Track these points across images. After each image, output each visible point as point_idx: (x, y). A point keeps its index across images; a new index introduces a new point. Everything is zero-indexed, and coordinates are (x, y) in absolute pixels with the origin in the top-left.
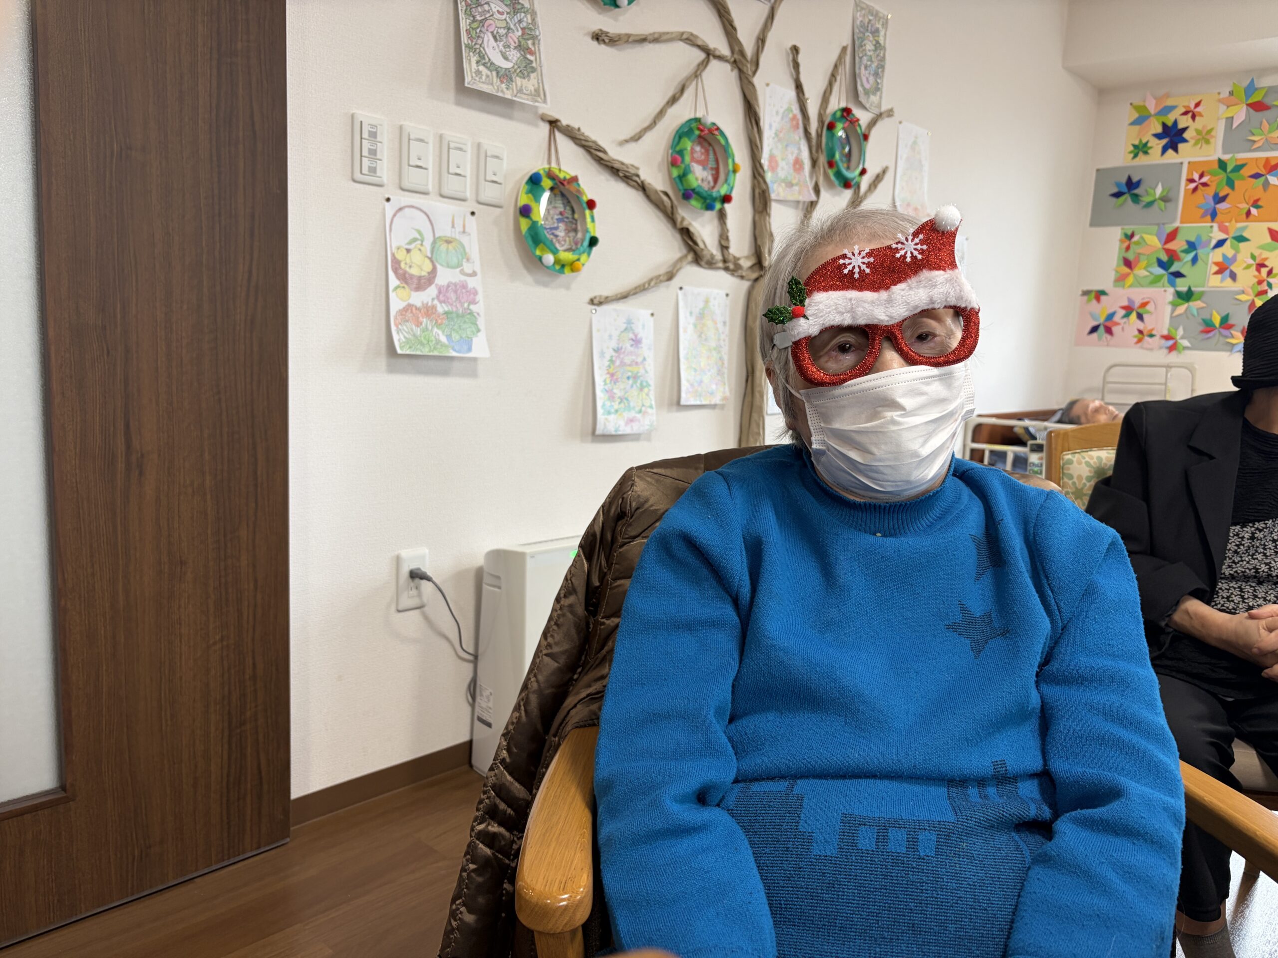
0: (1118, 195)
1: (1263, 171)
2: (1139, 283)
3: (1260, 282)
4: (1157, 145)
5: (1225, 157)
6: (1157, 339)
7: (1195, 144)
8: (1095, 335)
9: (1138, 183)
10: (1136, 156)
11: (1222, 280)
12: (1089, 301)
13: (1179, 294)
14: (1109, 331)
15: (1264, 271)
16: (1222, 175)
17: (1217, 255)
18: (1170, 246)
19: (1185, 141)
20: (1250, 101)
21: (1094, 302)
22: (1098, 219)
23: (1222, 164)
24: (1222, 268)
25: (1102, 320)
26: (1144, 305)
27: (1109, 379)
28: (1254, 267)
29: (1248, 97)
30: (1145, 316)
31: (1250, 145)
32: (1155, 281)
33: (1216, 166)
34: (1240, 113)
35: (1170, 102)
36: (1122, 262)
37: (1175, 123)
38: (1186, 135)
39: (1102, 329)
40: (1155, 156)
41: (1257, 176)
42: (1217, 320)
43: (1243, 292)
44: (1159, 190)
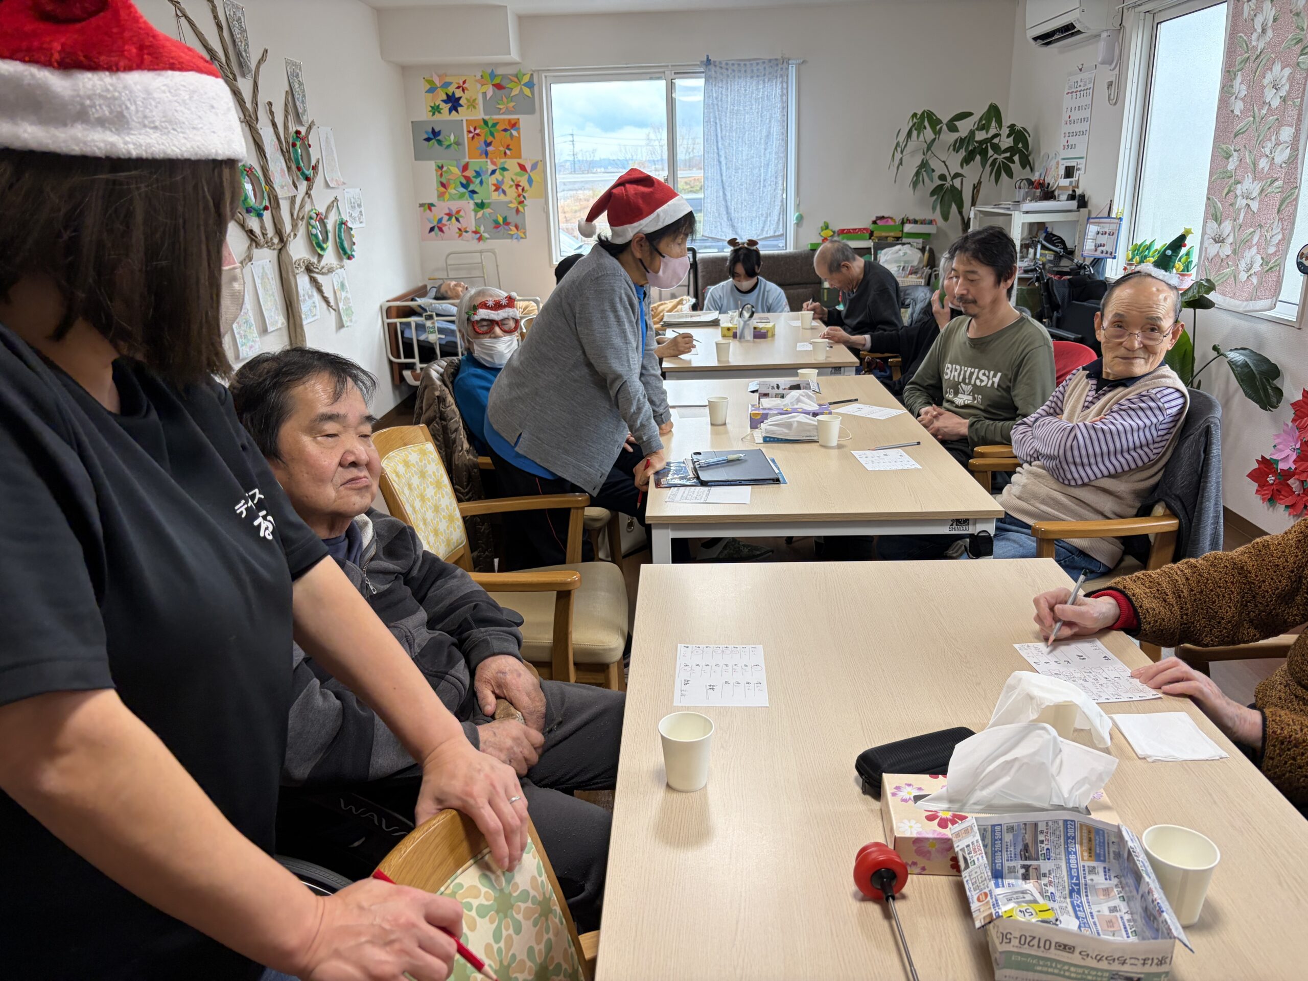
0: (428, 140)
1: (508, 128)
2: (452, 198)
3: (519, 196)
4: (445, 107)
5: (486, 117)
6: (470, 233)
7: (468, 108)
8: (433, 233)
9: (439, 132)
10: (434, 114)
11: (499, 195)
12: (425, 210)
13: (476, 204)
14: (441, 230)
15: (520, 189)
16: (487, 129)
17: (493, 180)
18: (466, 174)
19: (461, 106)
20: (494, 82)
21: (428, 211)
22: (419, 156)
23: (485, 122)
24: (498, 188)
25: (435, 223)
26: (458, 212)
27: (449, 262)
28: (514, 187)
29: (492, 80)
30: (461, 219)
31: (498, 112)
32: (461, 196)
33: (482, 123)
34: (490, 91)
35: (448, 79)
36: (439, 185)
37: (453, 93)
38: (461, 102)
39: (436, 229)
40: (445, 114)
41: (505, 130)
42: (501, 220)
43: (511, 202)
44: (452, 137)
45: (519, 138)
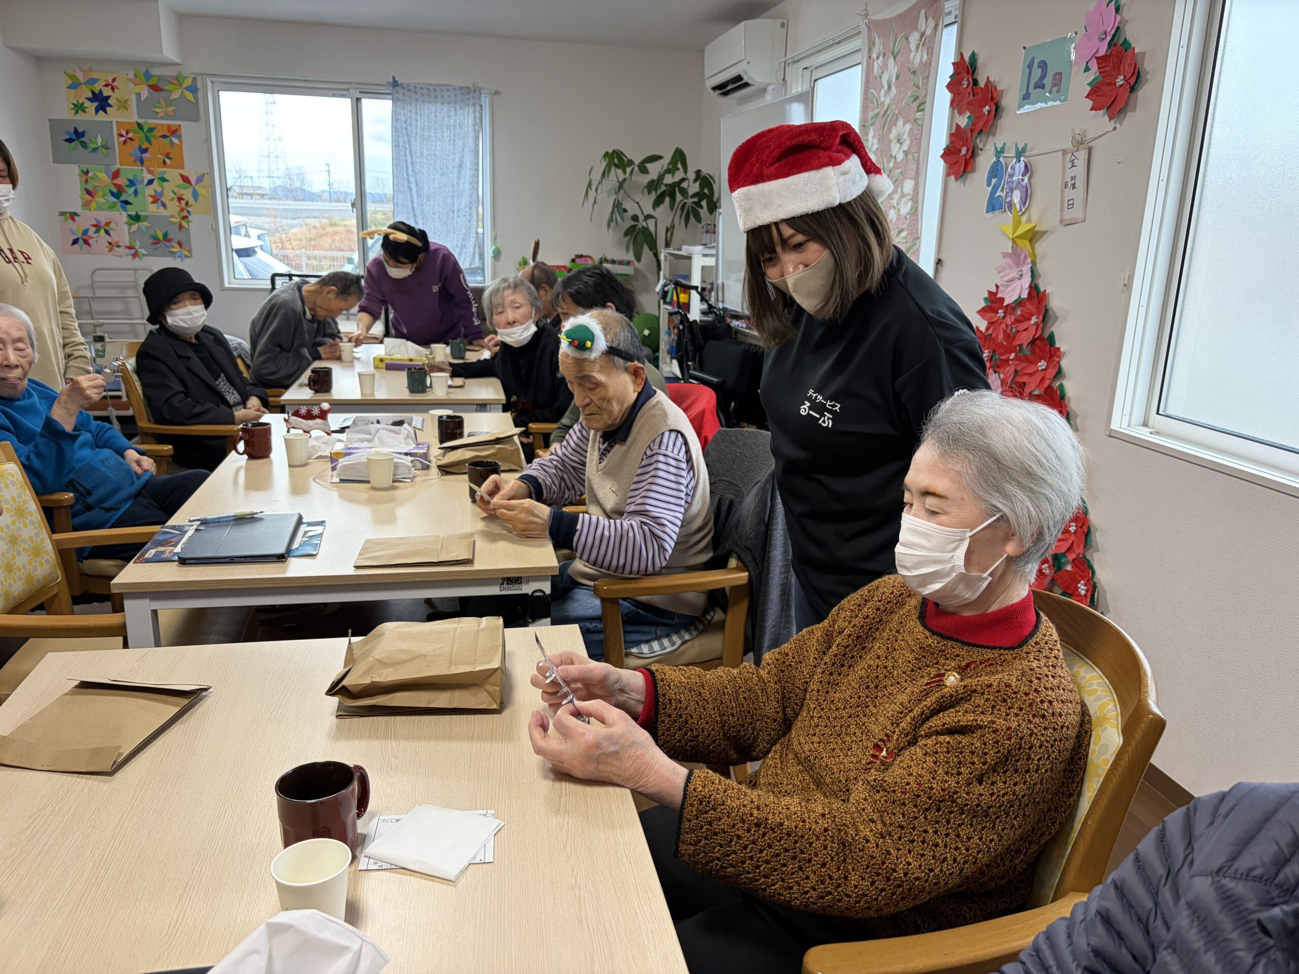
0: (70, 140)
1: (167, 134)
2: (100, 208)
3: (182, 210)
4: (91, 107)
5: (141, 121)
6: (123, 248)
7: (118, 109)
8: (76, 246)
9: (83, 133)
10: (76, 112)
11: (158, 208)
12: (66, 220)
13: (130, 216)
14: (86, 242)
15: (183, 202)
16: (142, 134)
17: (150, 190)
18: (116, 181)
19: (110, 106)
20: (149, 84)
21: (70, 221)
22: (58, 159)
23: (140, 126)
24: (156, 200)
25: (79, 235)
26: (108, 224)
27: (96, 279)
28: (176, 200)
29: (147, 80)
30: (111, 232)
31: (156, 115)
32: (112, 207)
33: (136, 126)
34: (145, 92)
35: (94, 76)
36: (84, 192)
37: (101, 91)
38: (110, 101)
39: (81, 241)
40: (91, 112)
41: (164, 137)
42: (160, 235)
43: (173, 216)
44: (99, 140)
45: (181, 146)
